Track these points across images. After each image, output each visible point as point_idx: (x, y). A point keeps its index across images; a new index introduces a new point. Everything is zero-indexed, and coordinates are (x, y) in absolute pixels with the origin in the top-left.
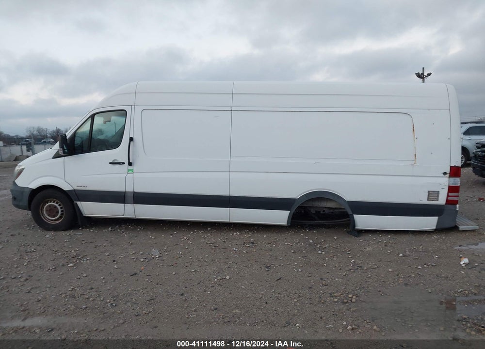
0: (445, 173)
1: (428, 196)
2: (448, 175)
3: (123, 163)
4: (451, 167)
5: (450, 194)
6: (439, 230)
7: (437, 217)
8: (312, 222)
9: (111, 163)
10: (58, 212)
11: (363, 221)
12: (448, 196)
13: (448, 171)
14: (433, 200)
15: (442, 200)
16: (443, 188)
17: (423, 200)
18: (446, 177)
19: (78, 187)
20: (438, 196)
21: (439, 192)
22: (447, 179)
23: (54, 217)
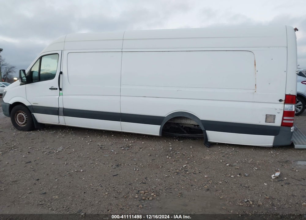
0: (280, 100)
1: (266, 118)
2: (283, 102)
3: (57, 89)
4: (286, 95)
5: (285, 118)
6: (275, 147)
7: (273, 137)
8: (181, 135)
9: (50, 89)
10: (24, 119)
11: (213, 136)
12: (283, 119)
13: (283, 98)
14: (270, 122)
15: (278, 122)
16: (278, 113)
17: (261, 121)
18: (282, 103)
19: (33, 103)
20: (274, 119)
21: (275, 115)
22: (283, 105)
23: (22, 122)
